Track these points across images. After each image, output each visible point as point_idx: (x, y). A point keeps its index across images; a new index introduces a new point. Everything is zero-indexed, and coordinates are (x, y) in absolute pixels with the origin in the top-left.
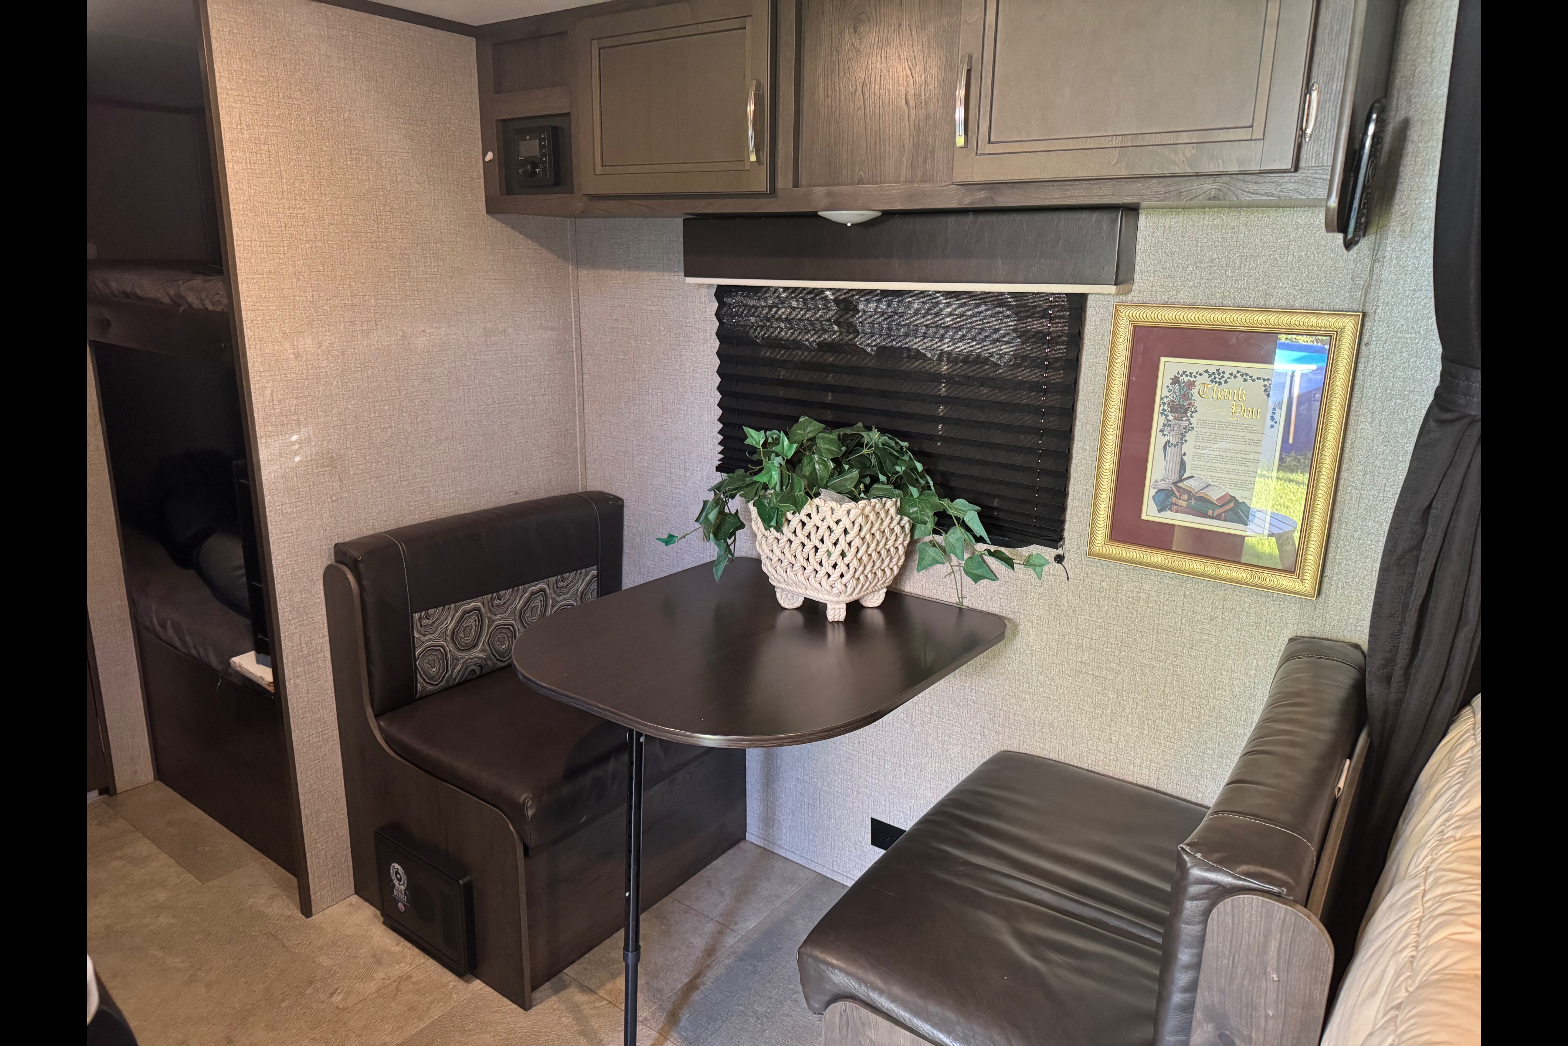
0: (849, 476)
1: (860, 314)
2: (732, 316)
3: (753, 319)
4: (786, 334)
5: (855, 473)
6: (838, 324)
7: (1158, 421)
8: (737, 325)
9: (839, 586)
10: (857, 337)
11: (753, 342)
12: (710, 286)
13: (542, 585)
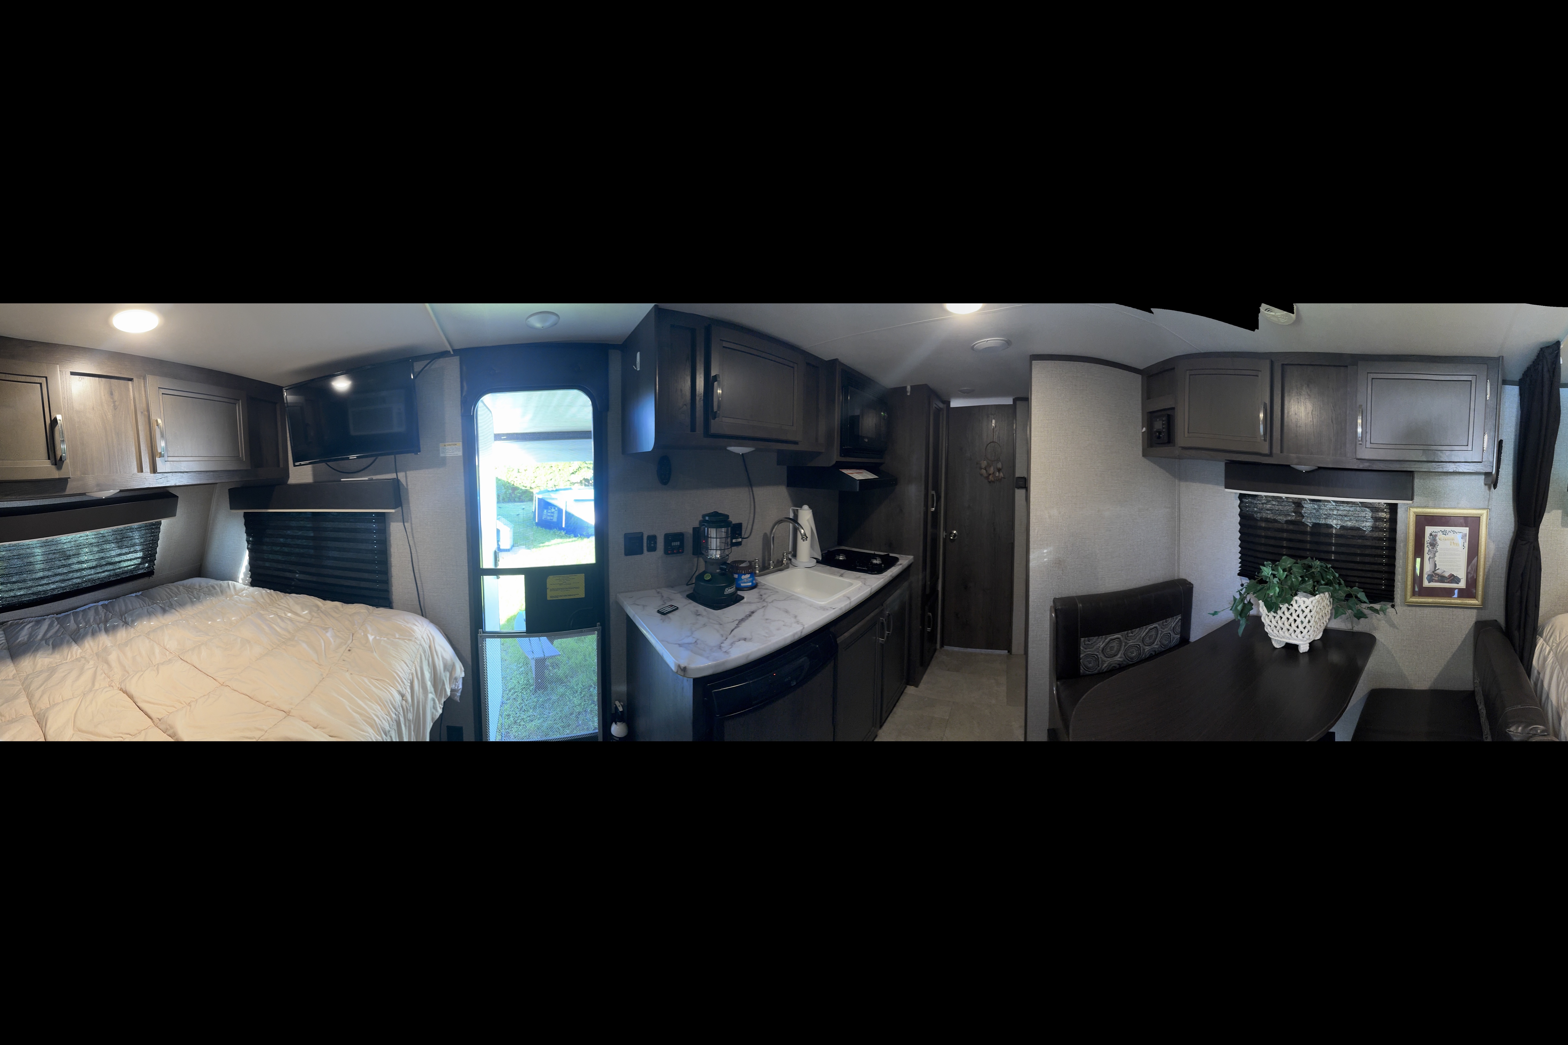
0: (1308, 583)
1: (1304, 509)
2: (1246, 507)
3: (1256, 509)
4: (1270, 516)
5: (1311, 582)
6: (1295, 513)
7: (1426, 550)
8: (1247, 511)
9: (1307, 637)
10: (1303, 518)
11: (1255, 520)
12: (1236, 493)
13: (1154, 625)
